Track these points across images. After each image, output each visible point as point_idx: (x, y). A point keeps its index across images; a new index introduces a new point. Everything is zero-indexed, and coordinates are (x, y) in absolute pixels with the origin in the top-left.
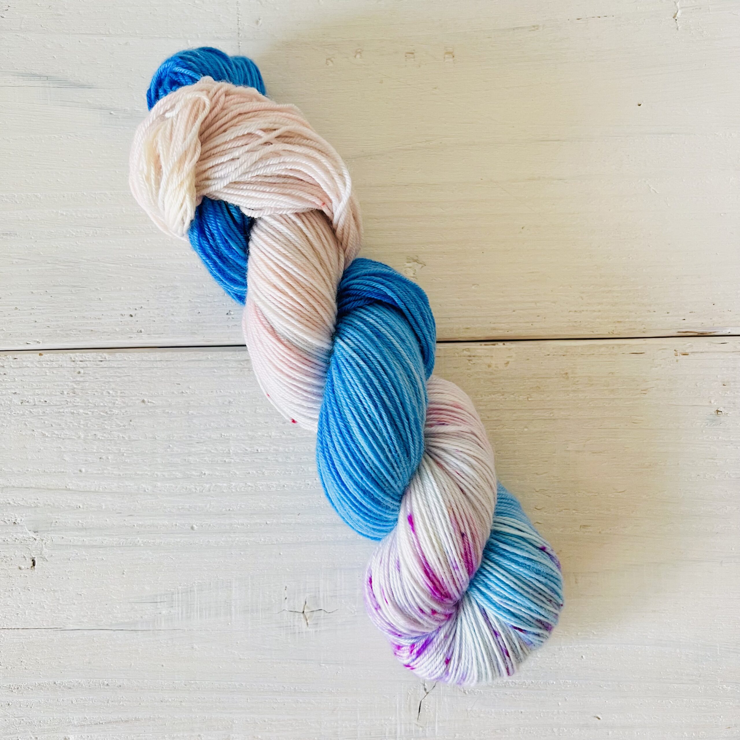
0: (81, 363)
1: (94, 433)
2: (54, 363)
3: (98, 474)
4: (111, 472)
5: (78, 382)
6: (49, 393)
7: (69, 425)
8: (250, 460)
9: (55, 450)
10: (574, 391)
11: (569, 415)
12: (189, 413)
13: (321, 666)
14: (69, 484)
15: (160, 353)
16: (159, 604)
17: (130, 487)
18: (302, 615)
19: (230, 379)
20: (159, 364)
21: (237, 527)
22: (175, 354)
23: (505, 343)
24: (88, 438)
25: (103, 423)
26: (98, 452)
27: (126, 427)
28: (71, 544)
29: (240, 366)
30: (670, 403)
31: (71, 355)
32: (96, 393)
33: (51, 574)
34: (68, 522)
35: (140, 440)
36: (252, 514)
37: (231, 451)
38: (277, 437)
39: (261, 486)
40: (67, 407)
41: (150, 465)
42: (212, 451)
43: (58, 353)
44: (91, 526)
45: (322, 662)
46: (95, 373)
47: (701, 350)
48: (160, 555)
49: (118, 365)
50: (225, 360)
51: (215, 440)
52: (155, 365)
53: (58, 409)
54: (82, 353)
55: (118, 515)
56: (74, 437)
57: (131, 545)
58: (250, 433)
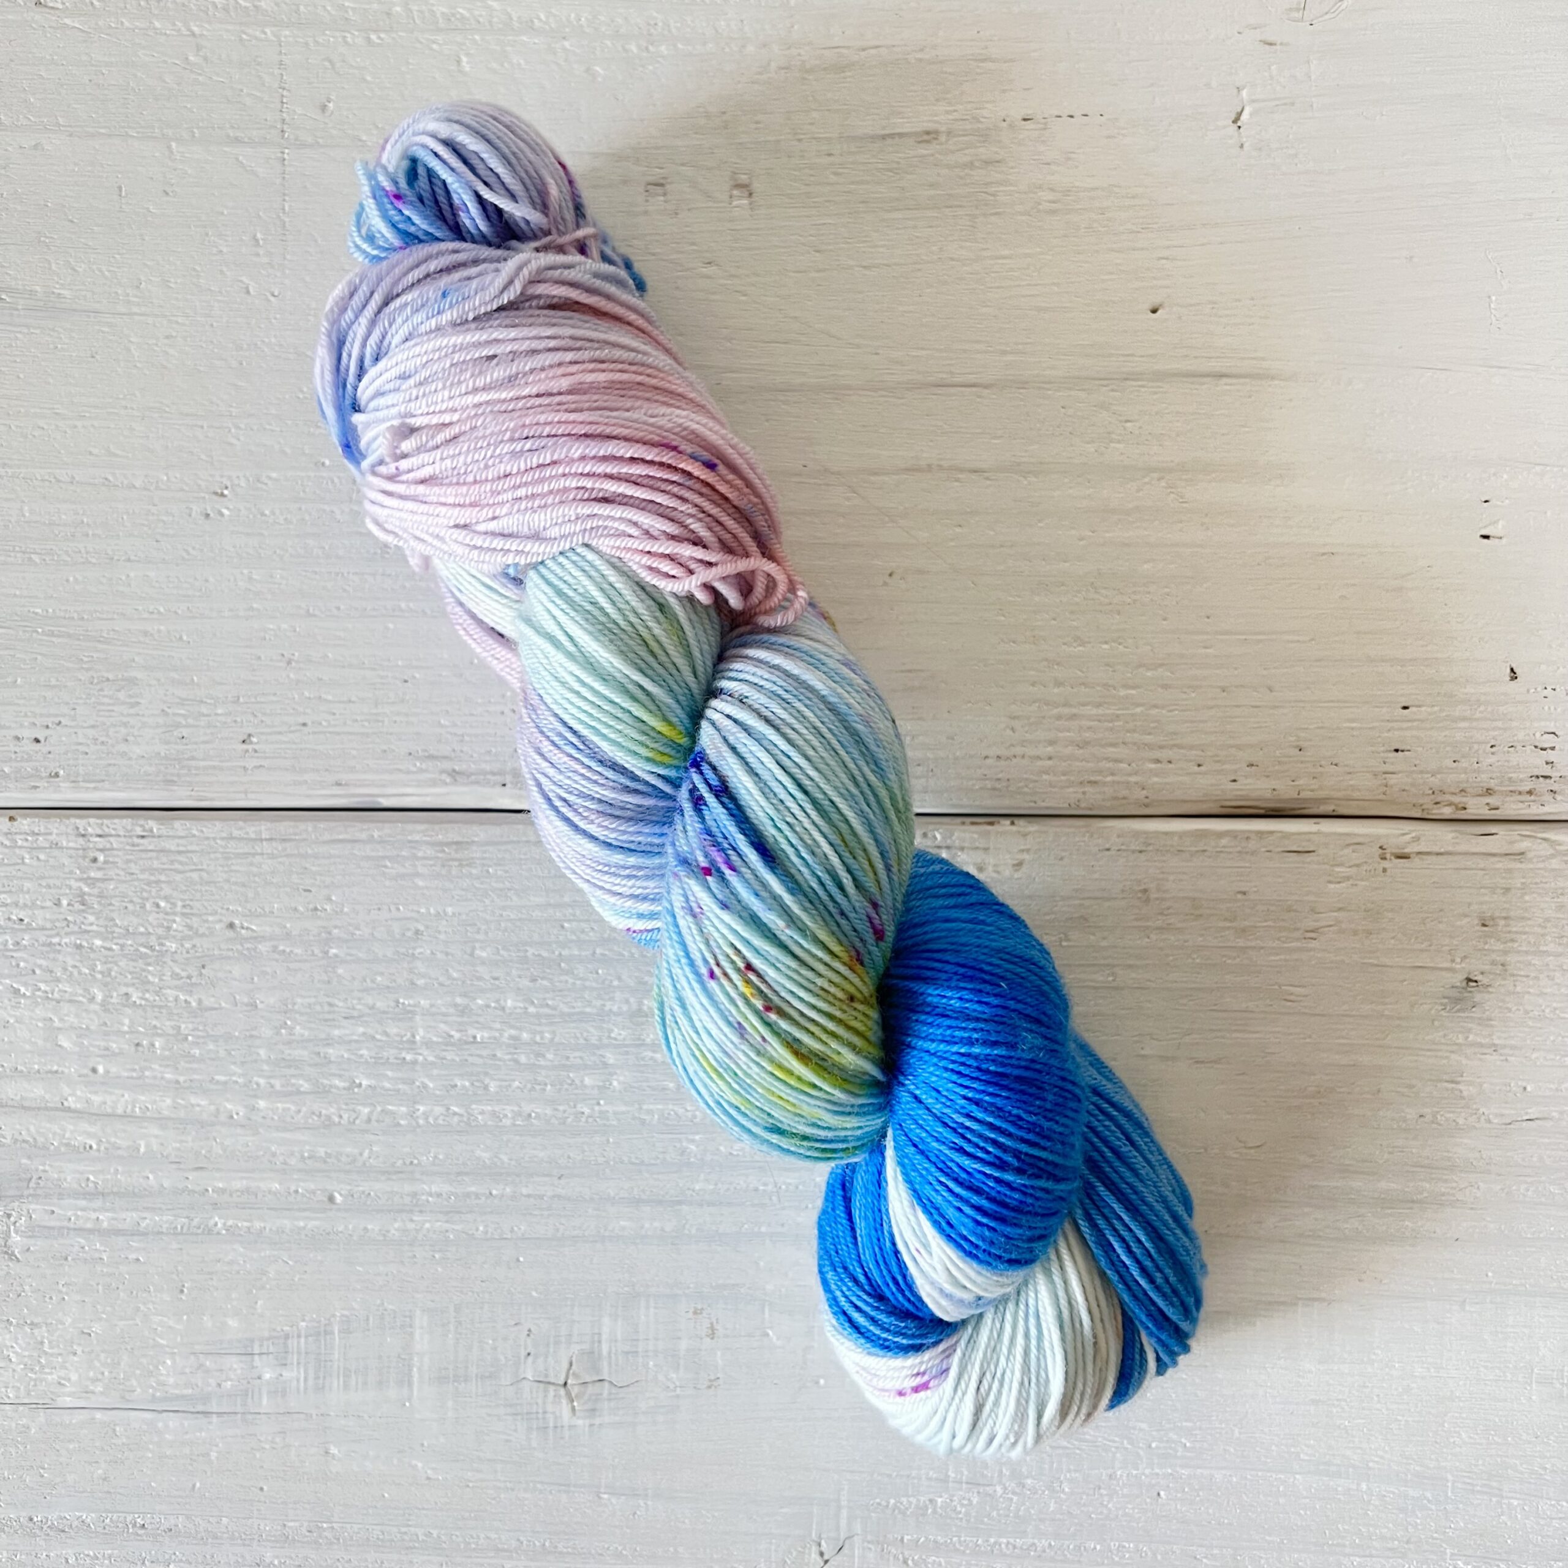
0: (98, 839)
1: (124, 990)
2: (41, 838)
3: (132, 1078)
4: (159, 1075)
5: (91, 882)
6: (29, 904)
7: (71, 973)
8: (457, 1059)
9: (40, 1024)
10: (1160, 929)
11: (1149, 981)
12: (330, 954)
13: (600, 1498)
14: (70, 1099)
15: (269, 824)
16: (256, 1357)
17: (198, 1109)
18: (562, 1392)
19: (421, 883)
20: (267, 848)
21: (428, 1201)
22: (302, 826)
23: (1016, 821)
24: (114, 1000)
25: (144, 970)
26: (131, 1032)
27: (194, 980)
28: (72, 1225)
29: (440, 855)
30: (1366, 961)
31: (78, 821)
32: (130, 907)
33: (27, 1288)
34: (65, 1180)
35: (221, 1008)
36: (459, 1174)
37: (418, 1038)
38: (518, 1011)
39: (480, 1113)
40: (67, 934)
41: (243, 1063)
42: (378, 1037)
43: (48, 817)
44: (115, 1189)
45: (602, 1490)
46: (128, 861)
47: (1436, 849)
48: (263, 1254)
49: (178, 845)
50: (410, 842)
51: (384, 1012)
52: (259, 851)
53: (48, 936)
54: (98, 817)
55: (174, 1166)
56: (81, 998)
57: (200, 1231)
58: (459, 1000)
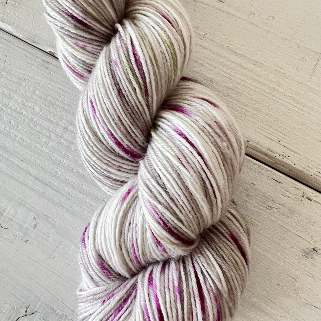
8: (15, 116)
15: (7, 36)
19: (33, 67)
20: (4, 41)
29: (42, 63)
30: (283, 225)
37: (9, 105)
38: (37, 112)
39: (12, 133)
51: (5, 95)
58: (24, 101)
